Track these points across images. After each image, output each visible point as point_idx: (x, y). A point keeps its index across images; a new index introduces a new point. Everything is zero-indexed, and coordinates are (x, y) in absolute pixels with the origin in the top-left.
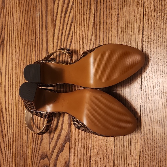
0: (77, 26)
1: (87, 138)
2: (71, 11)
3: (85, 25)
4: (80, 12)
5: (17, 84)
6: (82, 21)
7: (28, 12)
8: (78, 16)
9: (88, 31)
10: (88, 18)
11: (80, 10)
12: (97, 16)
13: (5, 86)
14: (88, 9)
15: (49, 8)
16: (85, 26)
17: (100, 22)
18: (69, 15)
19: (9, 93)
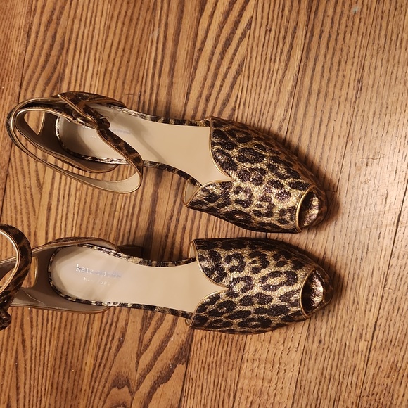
0: (250, 86)
1: (230, 366)
2: (240, 42)
3: (269, 89)
4: (262, 51)
5: (80, 196)
6: (265, 78)
7: (131, 20)
8: (256, 61)
9: (276, 104)
10: (281, 72)
11: (265, 47)
12: (304, 71)
13: (51, 195)
14: (287, 48)
15: (187, 23)
16: (271, 91)
17: (310, 89)
18: (235, 54)
19: (57, 213)
